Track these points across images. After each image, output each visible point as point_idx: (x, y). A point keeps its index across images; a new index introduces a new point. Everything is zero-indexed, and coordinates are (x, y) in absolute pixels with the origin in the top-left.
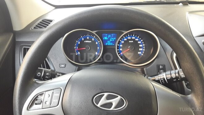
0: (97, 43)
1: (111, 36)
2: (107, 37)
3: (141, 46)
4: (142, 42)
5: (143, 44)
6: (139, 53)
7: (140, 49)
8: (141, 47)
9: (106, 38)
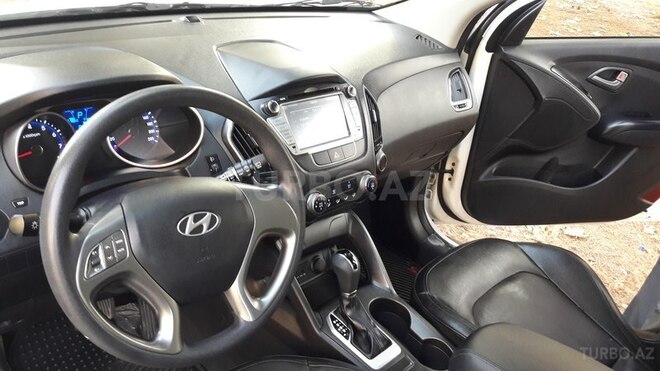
0: (54, 135)
1: (84, 113)
2: (76, 117)
3: (150, 124)
4: (150, 116)
5: (153, 120)
6: (150, 139)
7: (150, 132)
8: (151, 128)
9: (73, 120)
